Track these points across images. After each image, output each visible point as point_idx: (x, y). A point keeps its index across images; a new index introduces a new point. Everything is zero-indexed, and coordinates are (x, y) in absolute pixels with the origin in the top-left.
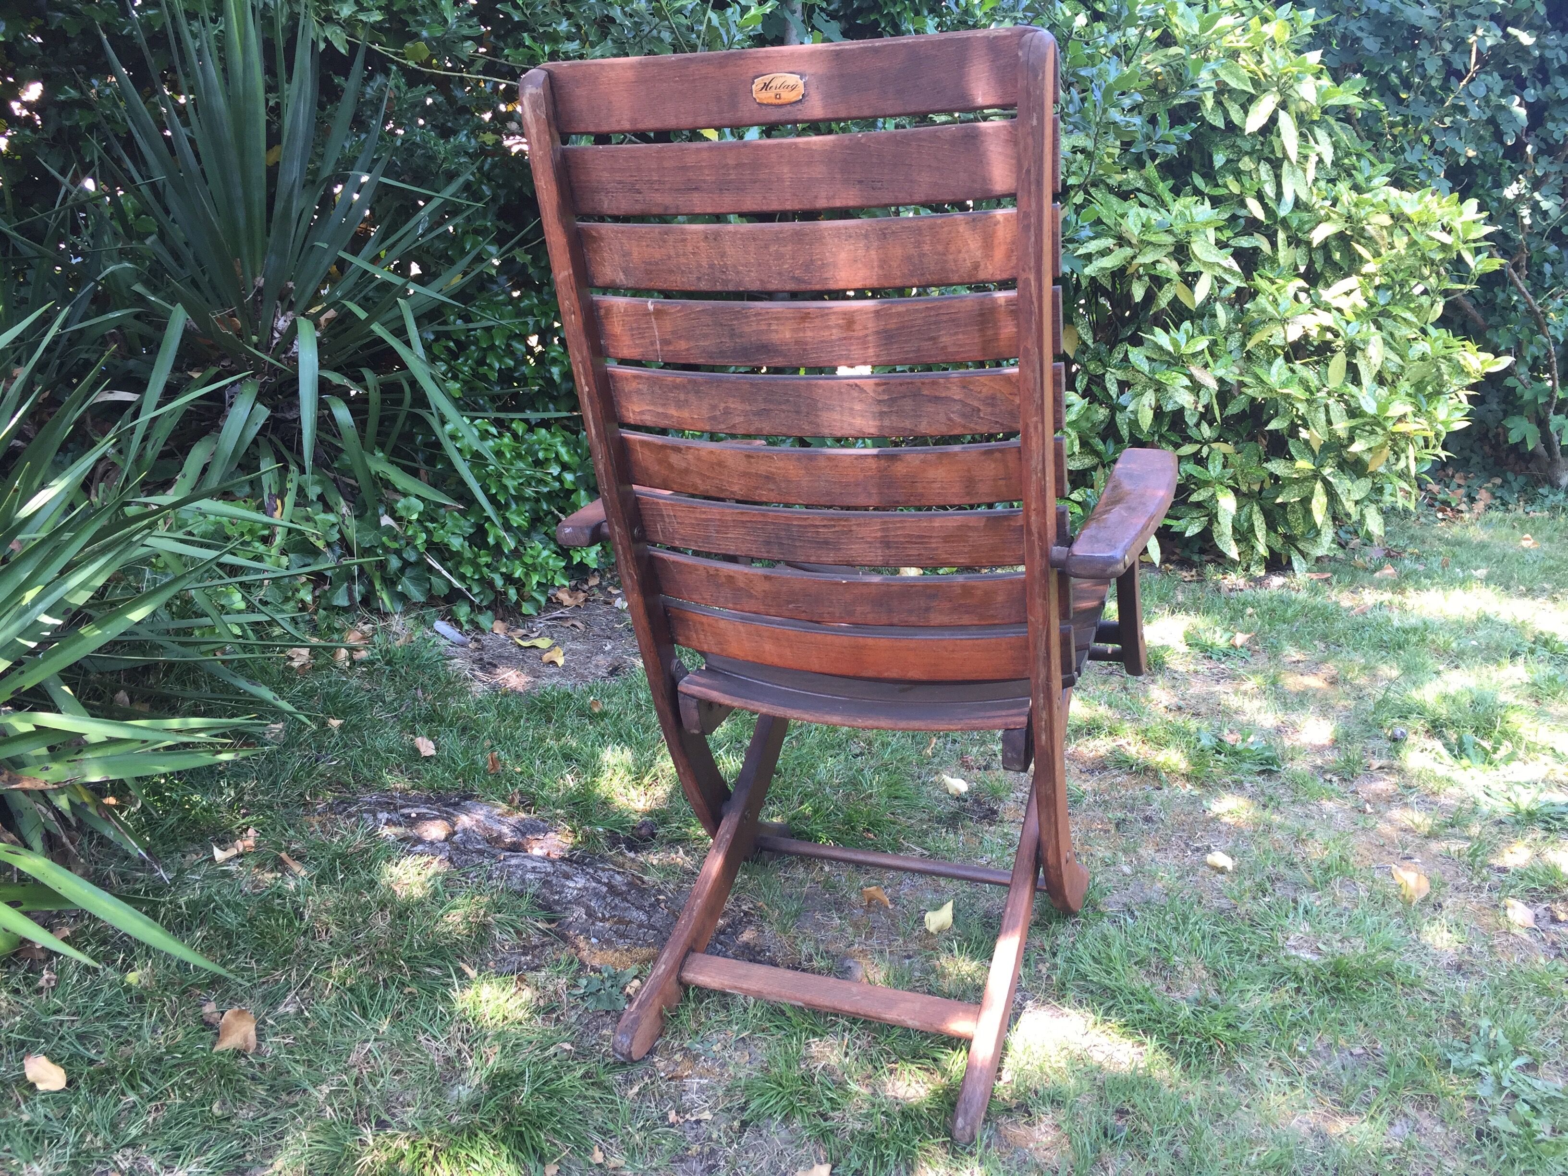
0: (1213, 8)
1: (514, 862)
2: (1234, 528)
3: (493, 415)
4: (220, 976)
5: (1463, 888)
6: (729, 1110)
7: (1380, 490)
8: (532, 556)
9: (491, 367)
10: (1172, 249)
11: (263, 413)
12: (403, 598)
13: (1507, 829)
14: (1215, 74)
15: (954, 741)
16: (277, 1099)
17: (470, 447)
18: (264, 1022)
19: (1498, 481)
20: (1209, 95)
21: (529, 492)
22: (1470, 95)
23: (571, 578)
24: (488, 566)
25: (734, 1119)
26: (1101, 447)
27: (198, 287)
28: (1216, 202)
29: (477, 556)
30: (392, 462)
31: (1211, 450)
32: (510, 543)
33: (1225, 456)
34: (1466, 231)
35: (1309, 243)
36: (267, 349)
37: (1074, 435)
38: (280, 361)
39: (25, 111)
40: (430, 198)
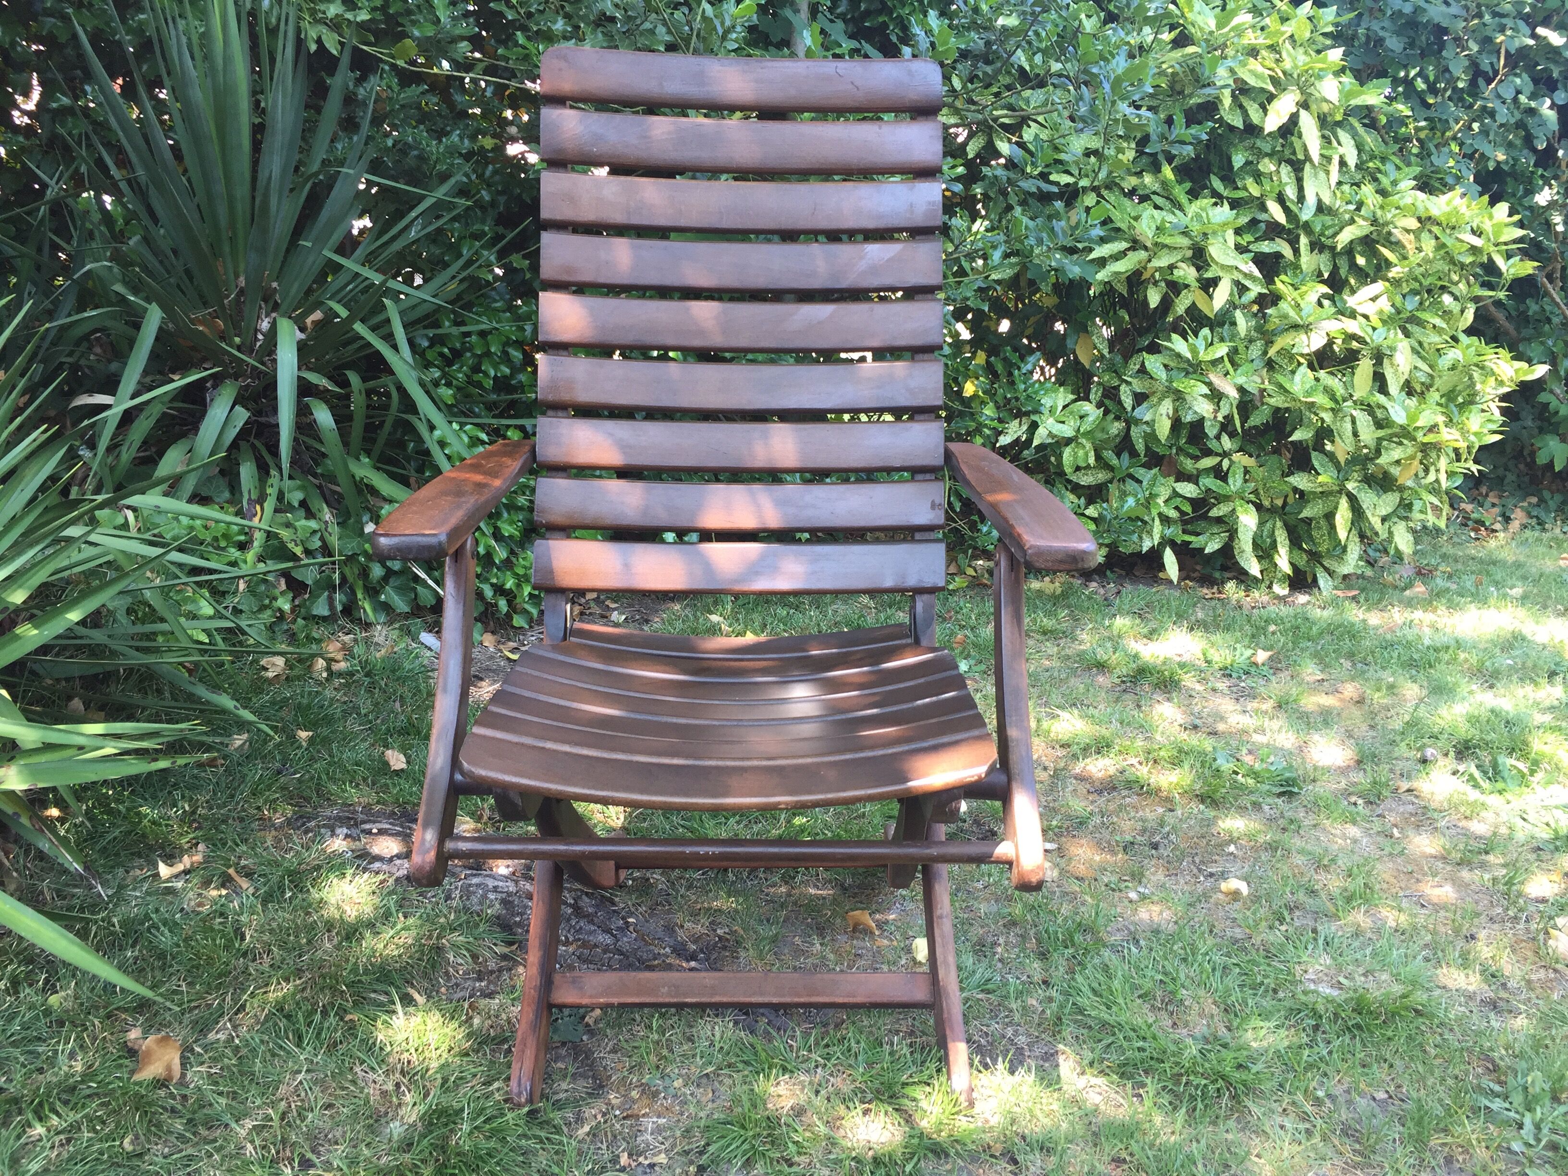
0: (1231, 6)
1: (475, 881)
2: (1255, 544)
3: (487, 421)
4: (148, 1000)
5: (1498, 919)
6: (687, 1153)
7: (1409, 507)
8: (525, 567)
9: (486, 374)
10: (1189, 253)
11: (242, 415)
12: (386, 608)
13: (1545, 856)
14: (1232, 71)
16: (194, 1134)
17: (459, 453)
18: (191, 1050)
19: (1534, 500)
20: (1227, 92)
21: (523, 501)
22: (1499, 96)
24: (477, 576)
25: (691, 1162)
26: (1115, 462)
27: (181, 290)
28: (1235, 204)
30: (378, 469)
31: (1232, 463)
32: (501, 553)
33: (1246, 471)
34: (1497, 233)
35: (1333, 249)
36: (250, 351)
37: (1089, 446)
38: (263, 364)
39: (26, 120)
40: (422, 198)
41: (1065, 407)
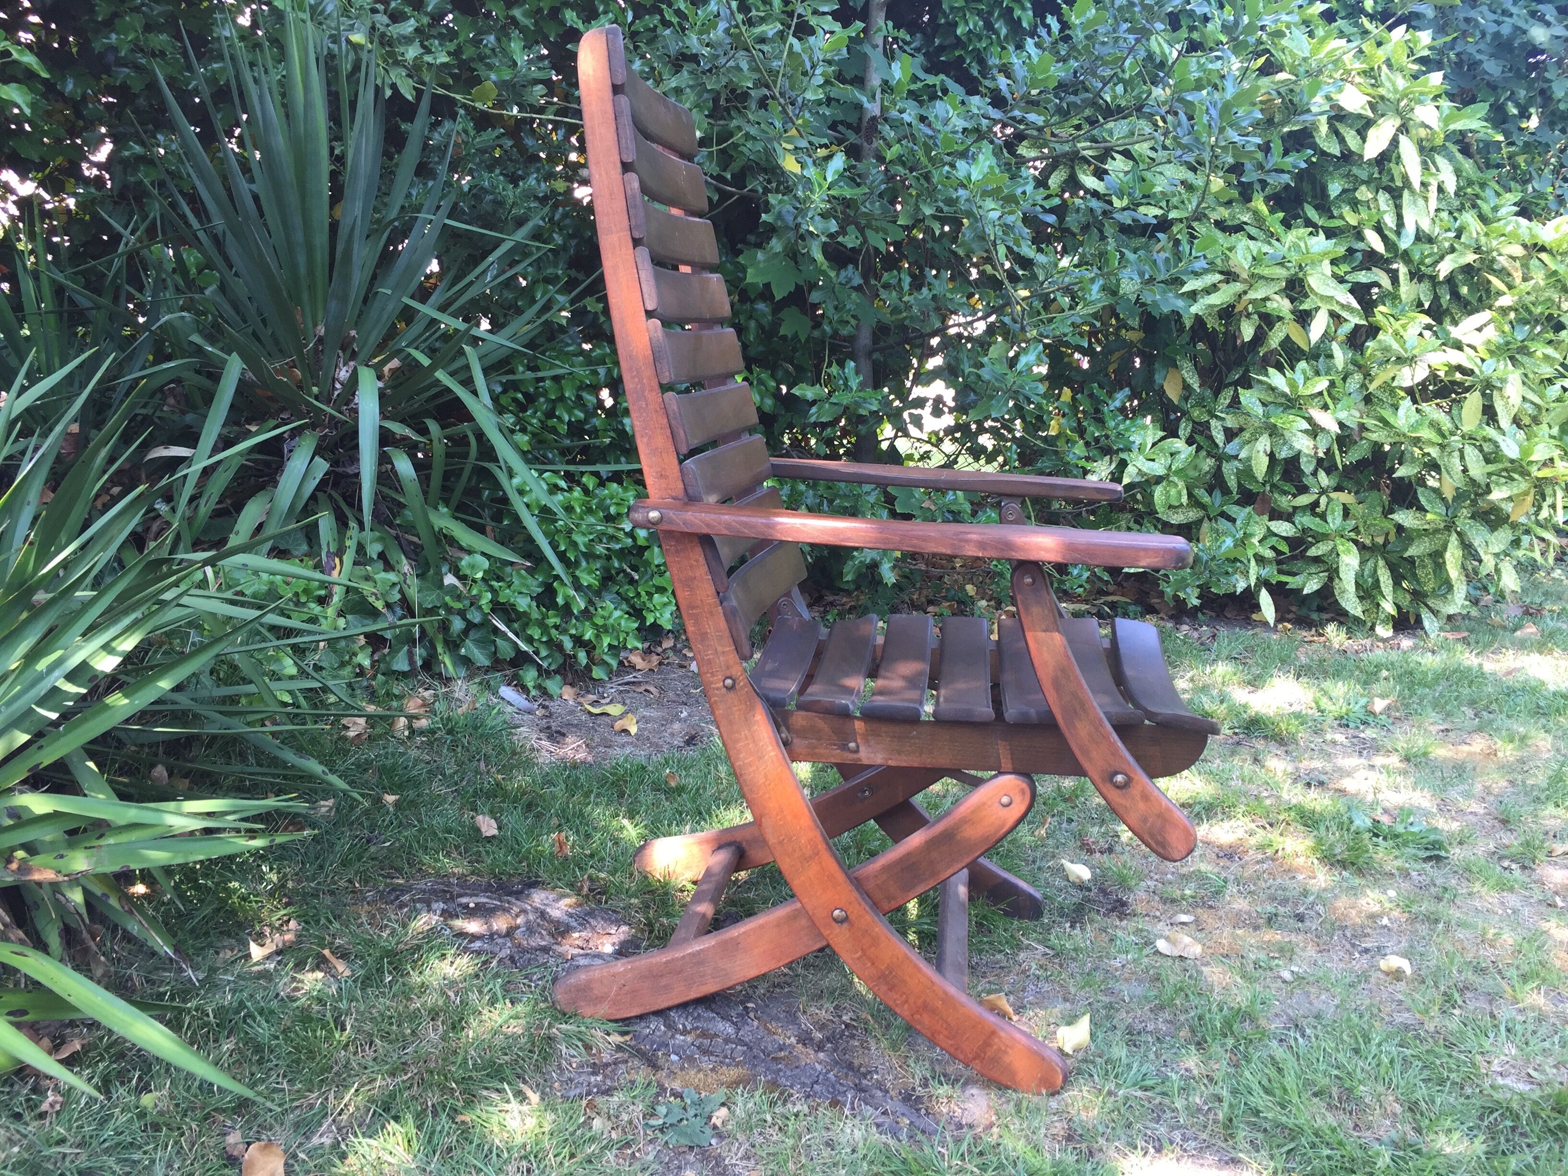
1: (582, 960)
2: (1357, 583)
3: (563, 468)
4: (247, 1099)
7: (1519, 545)
8: (603, 617)
9: (560, 419)
10: (1284, 284)
11: (322, 466)
12: (466, 661)
14: (1328, 98)
15: (1070, 821)
17: (538, 501)
18: (294, 1156)
20: (1324, 119)
21: (600, 549)
23: (644, 640)
24: (556, 627)
26: (1206, 499)
27: (259, 340)
28: (1330, 234)
29: (545, 617)
30: (457, 518)
31: (1330, 500)
32: (580, 603)
33: (1345, 507)
35: (1433, 278)
36: (328, 402)
37: (1181, 484)
38: (341, 412)
39: (95, 172)
40: (498, 243)
41: (1154, 445)
